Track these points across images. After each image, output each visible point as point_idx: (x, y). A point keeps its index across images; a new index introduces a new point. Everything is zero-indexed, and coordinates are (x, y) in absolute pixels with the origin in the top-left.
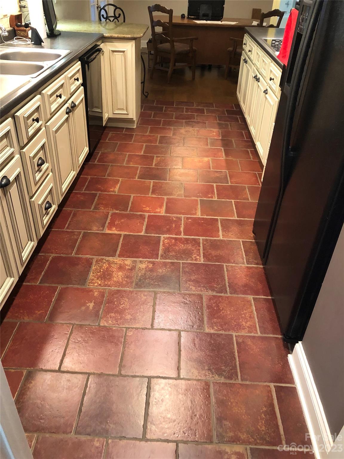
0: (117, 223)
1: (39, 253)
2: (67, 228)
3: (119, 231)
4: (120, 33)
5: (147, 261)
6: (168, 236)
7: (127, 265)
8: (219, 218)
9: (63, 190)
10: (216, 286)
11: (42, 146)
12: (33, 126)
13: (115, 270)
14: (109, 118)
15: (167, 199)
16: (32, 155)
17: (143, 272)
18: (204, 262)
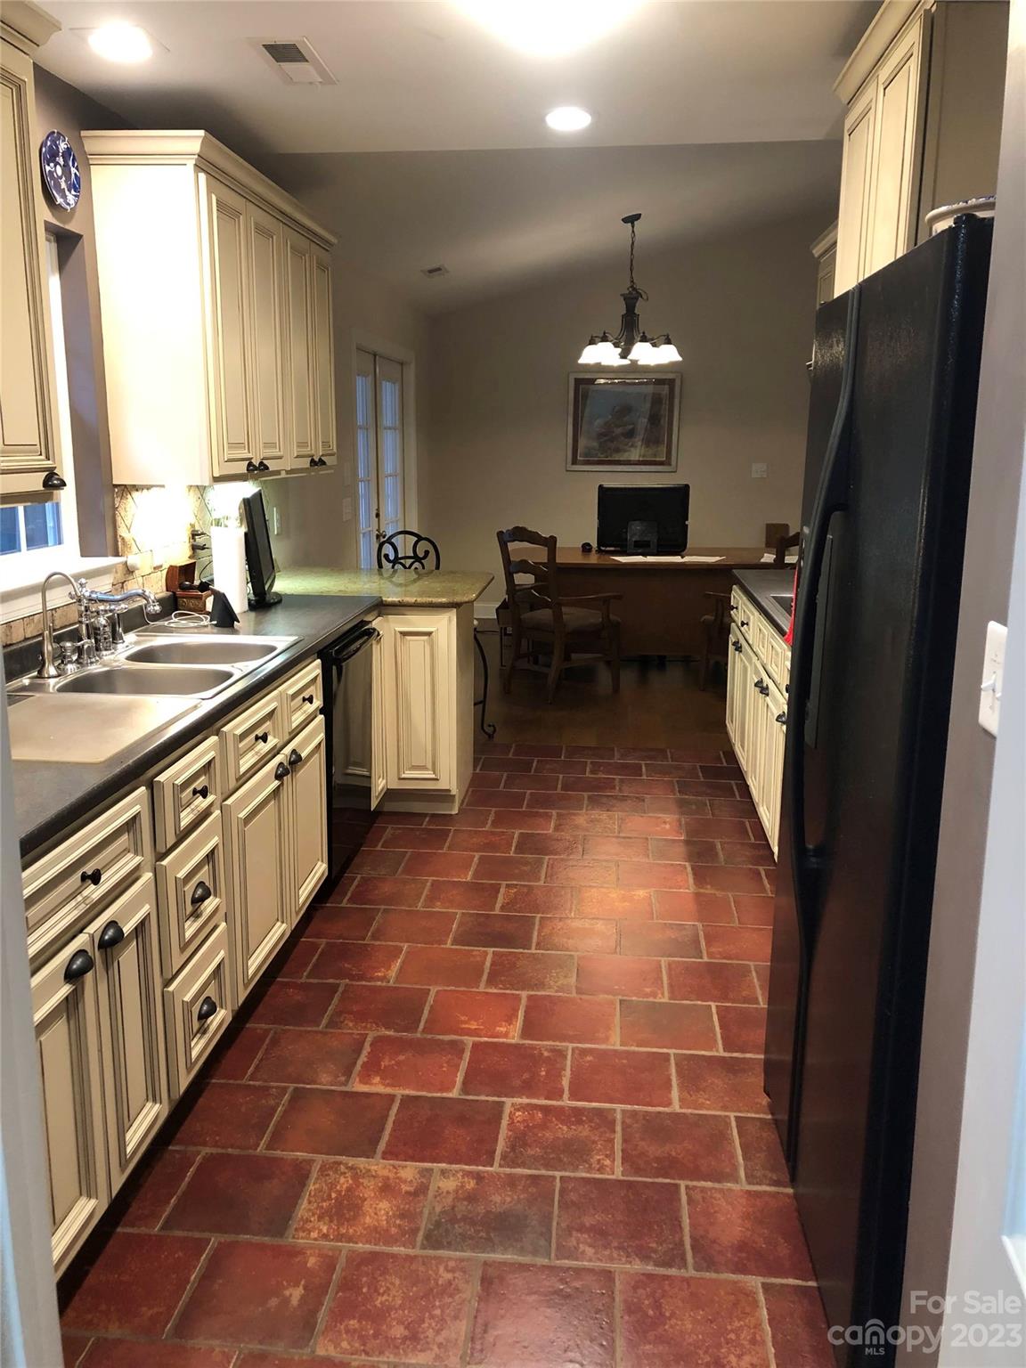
0: (387, 1063)
1: (168, 1145)
2: (252, 1078)
3: (388, 1085)
4: (421, 594)
5: (463, 1170)
6: (525, 1100)
7: (405, 1182)
8: (672, 1051)
9: (251, 971)
10: (654, 1245)
11: (207, 855)
12: (192, 806)
13: (368, 1194)
14: (388, 789)
15: (530, 997)
16: (181, 874)
17: (449, 1200)
18: (623, 1175)
